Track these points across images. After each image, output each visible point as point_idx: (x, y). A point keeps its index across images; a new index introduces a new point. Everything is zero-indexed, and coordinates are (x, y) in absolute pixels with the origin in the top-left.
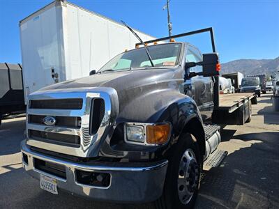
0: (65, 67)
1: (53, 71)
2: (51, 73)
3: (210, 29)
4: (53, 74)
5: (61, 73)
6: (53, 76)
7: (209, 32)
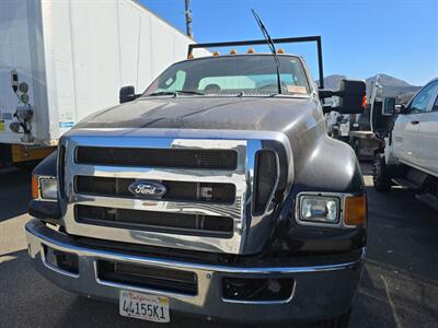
0: (44, 73)
1: (15, 77)
2: (10, 83)
3: (318, 39)
4: (15, 83)
5: (35, 83)
6: (15, 88)
7: (316, 42)
